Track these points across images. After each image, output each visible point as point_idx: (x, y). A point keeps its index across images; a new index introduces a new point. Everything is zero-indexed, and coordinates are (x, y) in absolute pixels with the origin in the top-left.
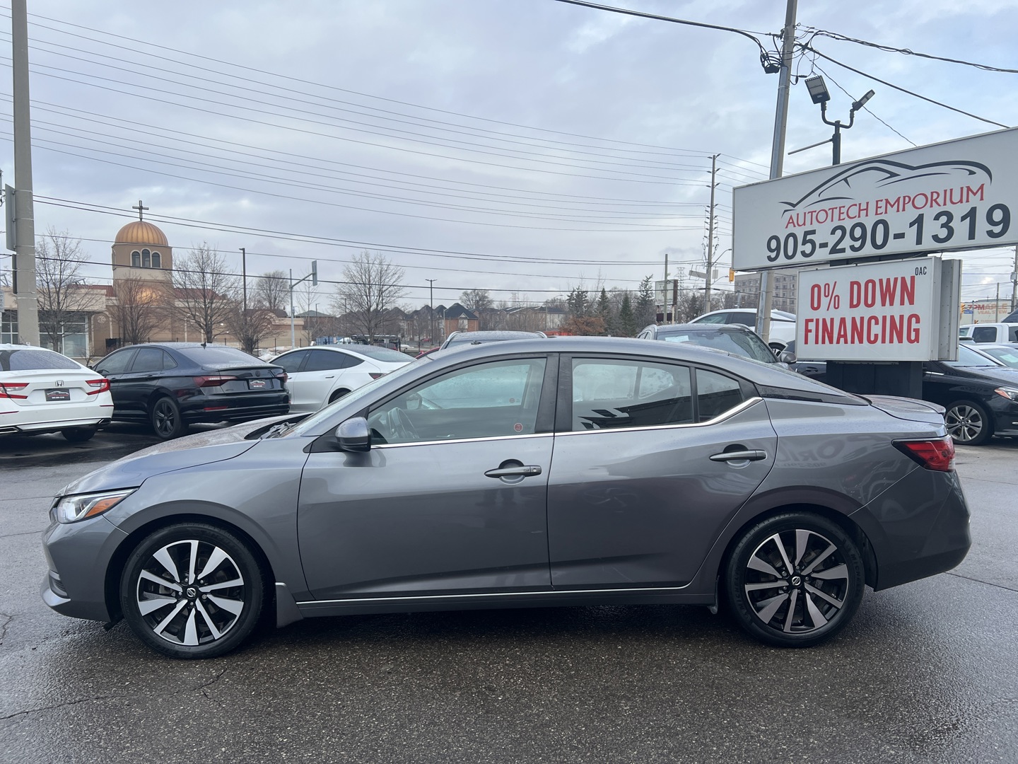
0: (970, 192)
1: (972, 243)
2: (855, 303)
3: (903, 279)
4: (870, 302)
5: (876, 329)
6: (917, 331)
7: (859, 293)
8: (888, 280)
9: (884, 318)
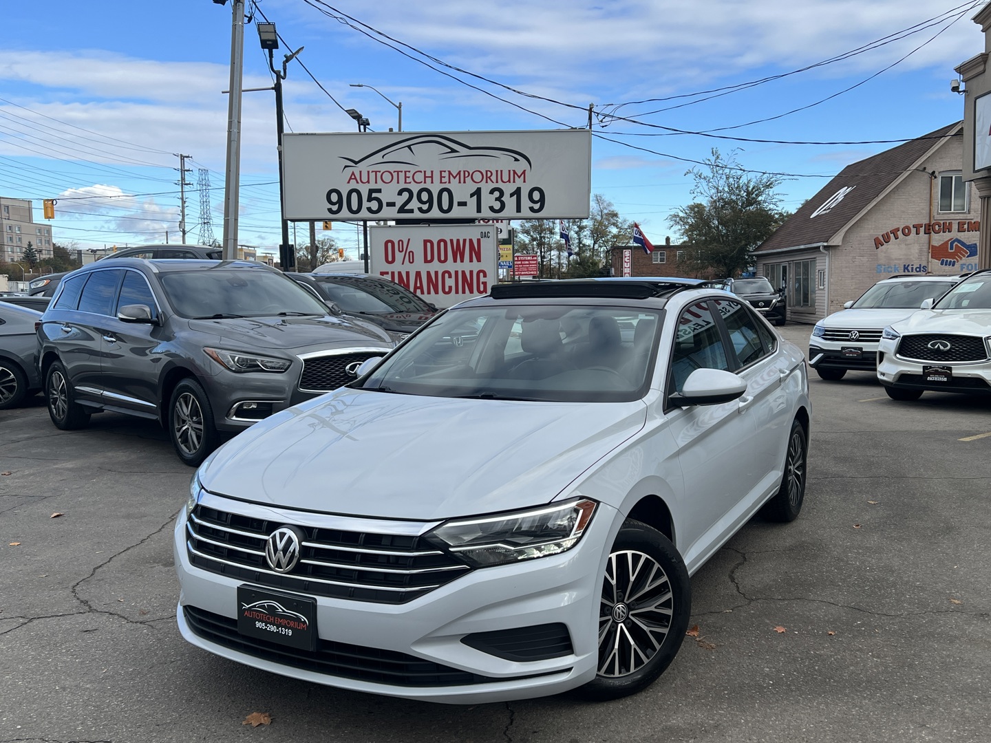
0: (516, 176)
1: (519, 215)
2: (429, 258)
3: (471, 241)
4: (443, 258)
5: (450, 282)
6: (485, 284)
7: (432, 251)
8: (458, 241)
9: (456, 272)
